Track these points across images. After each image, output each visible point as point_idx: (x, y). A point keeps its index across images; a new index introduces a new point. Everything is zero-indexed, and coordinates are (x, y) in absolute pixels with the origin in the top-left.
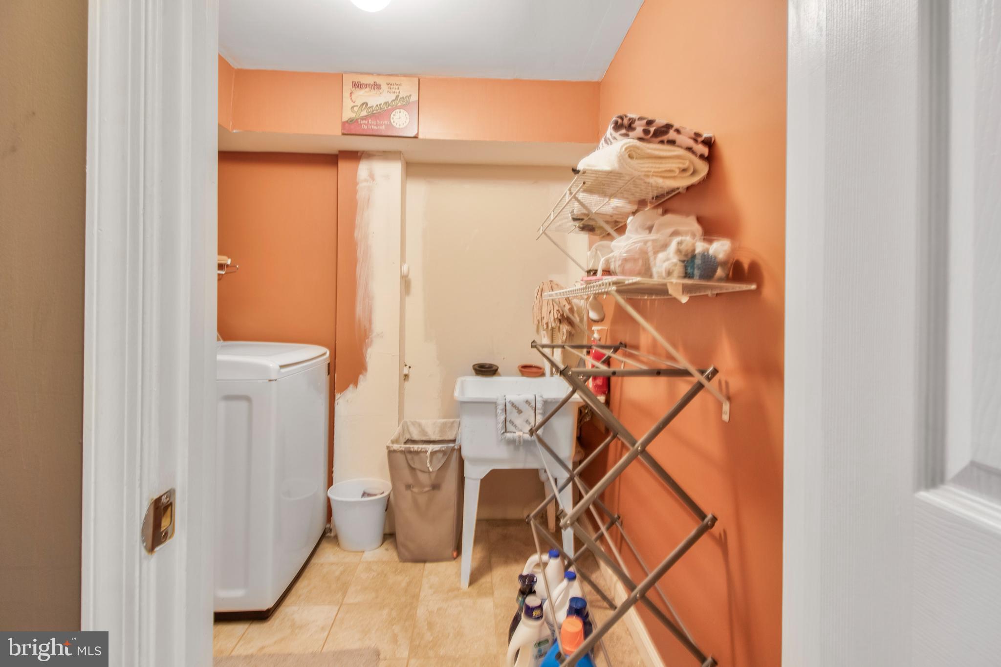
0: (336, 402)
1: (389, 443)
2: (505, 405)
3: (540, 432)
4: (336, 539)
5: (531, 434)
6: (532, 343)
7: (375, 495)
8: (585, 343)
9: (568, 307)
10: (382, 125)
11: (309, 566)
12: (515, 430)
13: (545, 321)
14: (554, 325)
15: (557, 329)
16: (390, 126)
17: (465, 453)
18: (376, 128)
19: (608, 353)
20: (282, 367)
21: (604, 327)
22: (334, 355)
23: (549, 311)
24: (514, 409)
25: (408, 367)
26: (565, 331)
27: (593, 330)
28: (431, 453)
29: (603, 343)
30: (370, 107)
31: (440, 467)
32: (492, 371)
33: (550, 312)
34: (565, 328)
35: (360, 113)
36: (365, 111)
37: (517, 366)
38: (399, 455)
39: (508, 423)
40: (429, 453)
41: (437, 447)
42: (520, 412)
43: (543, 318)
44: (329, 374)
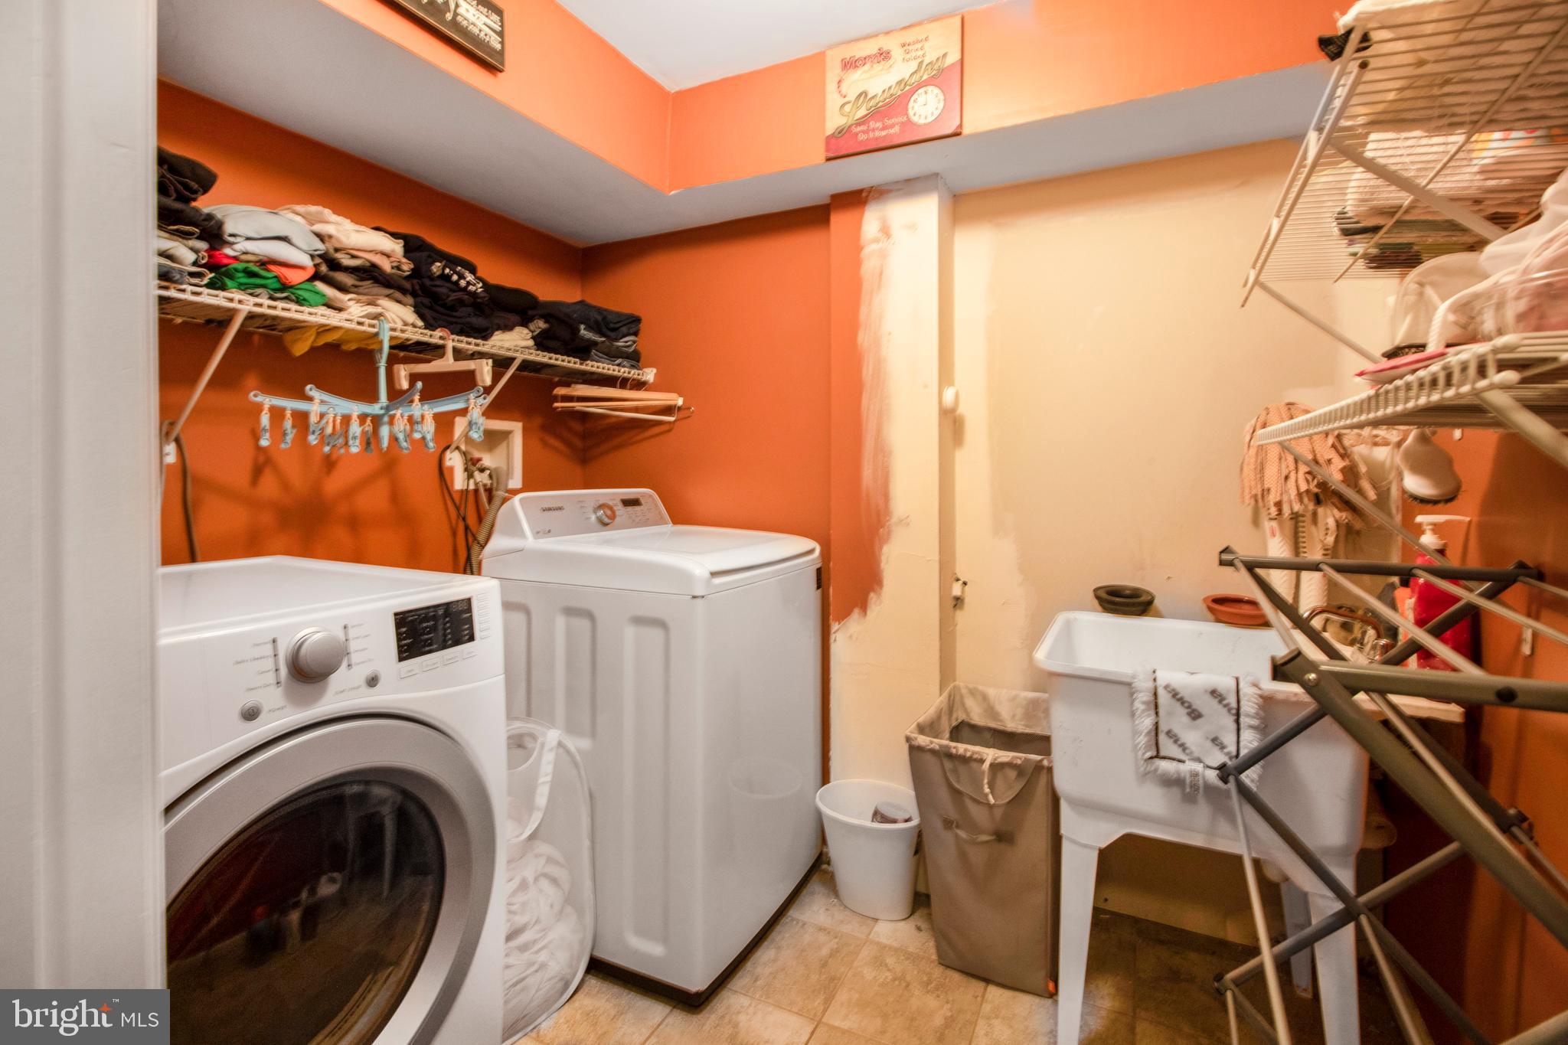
0: (832, 637)
1: (910, 729)
2: (1155, 694)
3: (1250, 777)
4: (831, 883)
5: (1224, 779)
6: (1221, 552)
7: (894, 821)
8: (1395, 559)
9: (1339, 463)
10: (892, 126)
11: (784, 920)
12: (1182, 757)
13: (1272, 498)
14: (1297, 507)
15: (1308, 518)
16: (909, 124)
17: (1064, 782)
18: (884, 133)
19: (1469, 595)
20: (714, 574)
21: (1459, 517)
22: (826, 555)
23: (1283, 476)
24: (1178, 704)
25: (961, 582)
26: (1331, 522)
27: (1420, 525)
28: (992, 765)
29: (1453, 562)
30: (873, 97)
31: (1012, 799)
32: (1140, 604)
33: (1287, 478)
34: (1330, 517)
35: (854, 115)
36: (864, 107)
37: (1202, 598)
38: (928, 757)
39: (1162, 737)
40: (986, 766)
41: (1005, 756)
42: (1195, 715)
43: (1269, 490)
44: (818, 588)
